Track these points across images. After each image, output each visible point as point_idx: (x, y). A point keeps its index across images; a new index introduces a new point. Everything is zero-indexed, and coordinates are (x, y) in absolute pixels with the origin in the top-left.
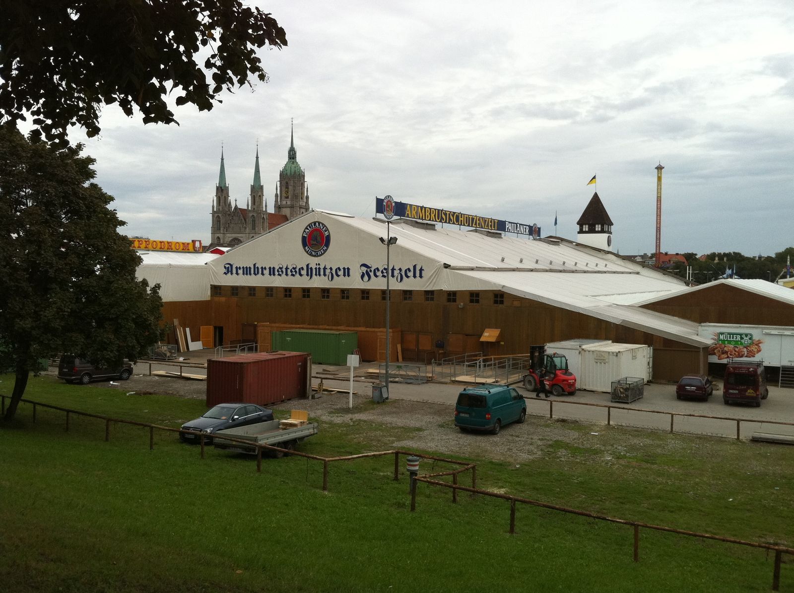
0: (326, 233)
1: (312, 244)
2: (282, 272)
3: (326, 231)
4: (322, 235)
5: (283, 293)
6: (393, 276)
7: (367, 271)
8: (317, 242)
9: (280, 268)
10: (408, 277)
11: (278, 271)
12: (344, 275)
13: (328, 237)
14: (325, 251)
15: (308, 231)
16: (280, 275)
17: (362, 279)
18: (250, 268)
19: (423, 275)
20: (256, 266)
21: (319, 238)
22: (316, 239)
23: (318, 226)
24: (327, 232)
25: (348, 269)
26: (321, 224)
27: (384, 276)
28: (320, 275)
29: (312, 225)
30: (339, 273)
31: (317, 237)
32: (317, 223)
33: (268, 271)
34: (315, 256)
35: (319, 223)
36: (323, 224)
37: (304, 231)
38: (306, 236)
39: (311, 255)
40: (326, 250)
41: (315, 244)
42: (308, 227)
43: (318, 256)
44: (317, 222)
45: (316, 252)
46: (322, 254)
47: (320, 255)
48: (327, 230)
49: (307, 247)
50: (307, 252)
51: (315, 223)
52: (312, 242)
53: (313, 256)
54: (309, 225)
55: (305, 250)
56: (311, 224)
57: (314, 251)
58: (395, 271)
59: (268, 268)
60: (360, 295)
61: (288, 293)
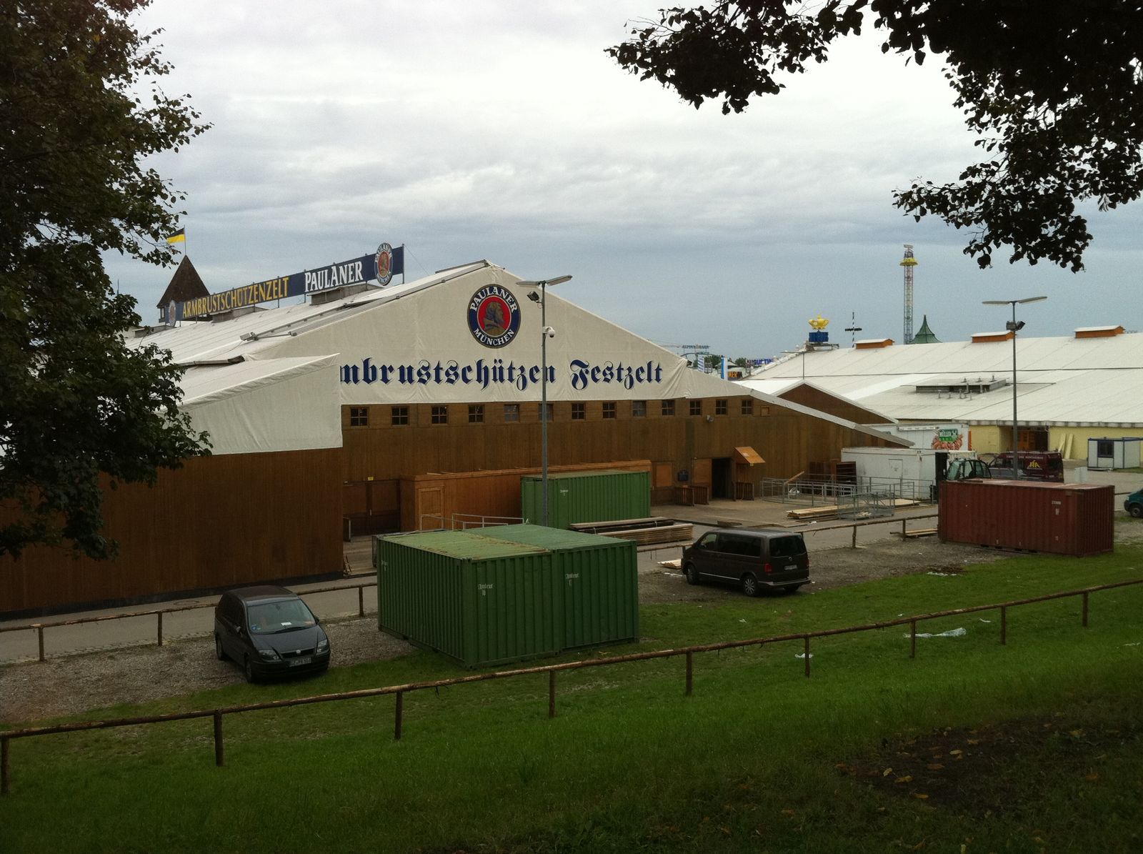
0: (513, 307)
1: (488, 325)
2: (428, 375)
3: (512, 303)
4: (504, 309)
5: (430, 416)
6: (619, 379)
7: (581, 373)
8: (496, 321)
9: (424, 368)
10: (640, 380)
11: (419, 373)
12: (545, 379)
13: (517, 315)
14: (511, 338)
15: (480, 300)
16: (423, 381)
17: (574, 386)
18: (355, 368)
19: (661, 378)
20: (371, 364)
21: (499, 314)
22: (494, 317)
23: (497, 294)
24: (515, 304)
25: (552, 369)
26: (503, 291)
27: (607, 380)
28: (502, 380)
29: (486, 291)
30: (537, 376)
31: (495, 311)
32: (495, 288)
33: (396, 374)
34: (492, 346)
35: (500, 288)
36: (506, 291)
37: (472, 301)
38: (476, 309)
39: (486, 344)
40: (514, 336)
41: (494, 326)
42: (479, 294)
43: (498, 347)
44: (495, 285)
45: (494, 338)
46: (506, 343)
47: (502, 345)
48: (514, 301)
49: (478, 330)
50: (478, 339)
51: (491, 288)
52: (487, 321)
53: (488, 346)
54: (480, 291)
55: (475, 335)
56: (484, 288)
57: (490, 338)
58: (622, 371)
59: (396, 367)
60: (570, 411)
61: (439, 415)
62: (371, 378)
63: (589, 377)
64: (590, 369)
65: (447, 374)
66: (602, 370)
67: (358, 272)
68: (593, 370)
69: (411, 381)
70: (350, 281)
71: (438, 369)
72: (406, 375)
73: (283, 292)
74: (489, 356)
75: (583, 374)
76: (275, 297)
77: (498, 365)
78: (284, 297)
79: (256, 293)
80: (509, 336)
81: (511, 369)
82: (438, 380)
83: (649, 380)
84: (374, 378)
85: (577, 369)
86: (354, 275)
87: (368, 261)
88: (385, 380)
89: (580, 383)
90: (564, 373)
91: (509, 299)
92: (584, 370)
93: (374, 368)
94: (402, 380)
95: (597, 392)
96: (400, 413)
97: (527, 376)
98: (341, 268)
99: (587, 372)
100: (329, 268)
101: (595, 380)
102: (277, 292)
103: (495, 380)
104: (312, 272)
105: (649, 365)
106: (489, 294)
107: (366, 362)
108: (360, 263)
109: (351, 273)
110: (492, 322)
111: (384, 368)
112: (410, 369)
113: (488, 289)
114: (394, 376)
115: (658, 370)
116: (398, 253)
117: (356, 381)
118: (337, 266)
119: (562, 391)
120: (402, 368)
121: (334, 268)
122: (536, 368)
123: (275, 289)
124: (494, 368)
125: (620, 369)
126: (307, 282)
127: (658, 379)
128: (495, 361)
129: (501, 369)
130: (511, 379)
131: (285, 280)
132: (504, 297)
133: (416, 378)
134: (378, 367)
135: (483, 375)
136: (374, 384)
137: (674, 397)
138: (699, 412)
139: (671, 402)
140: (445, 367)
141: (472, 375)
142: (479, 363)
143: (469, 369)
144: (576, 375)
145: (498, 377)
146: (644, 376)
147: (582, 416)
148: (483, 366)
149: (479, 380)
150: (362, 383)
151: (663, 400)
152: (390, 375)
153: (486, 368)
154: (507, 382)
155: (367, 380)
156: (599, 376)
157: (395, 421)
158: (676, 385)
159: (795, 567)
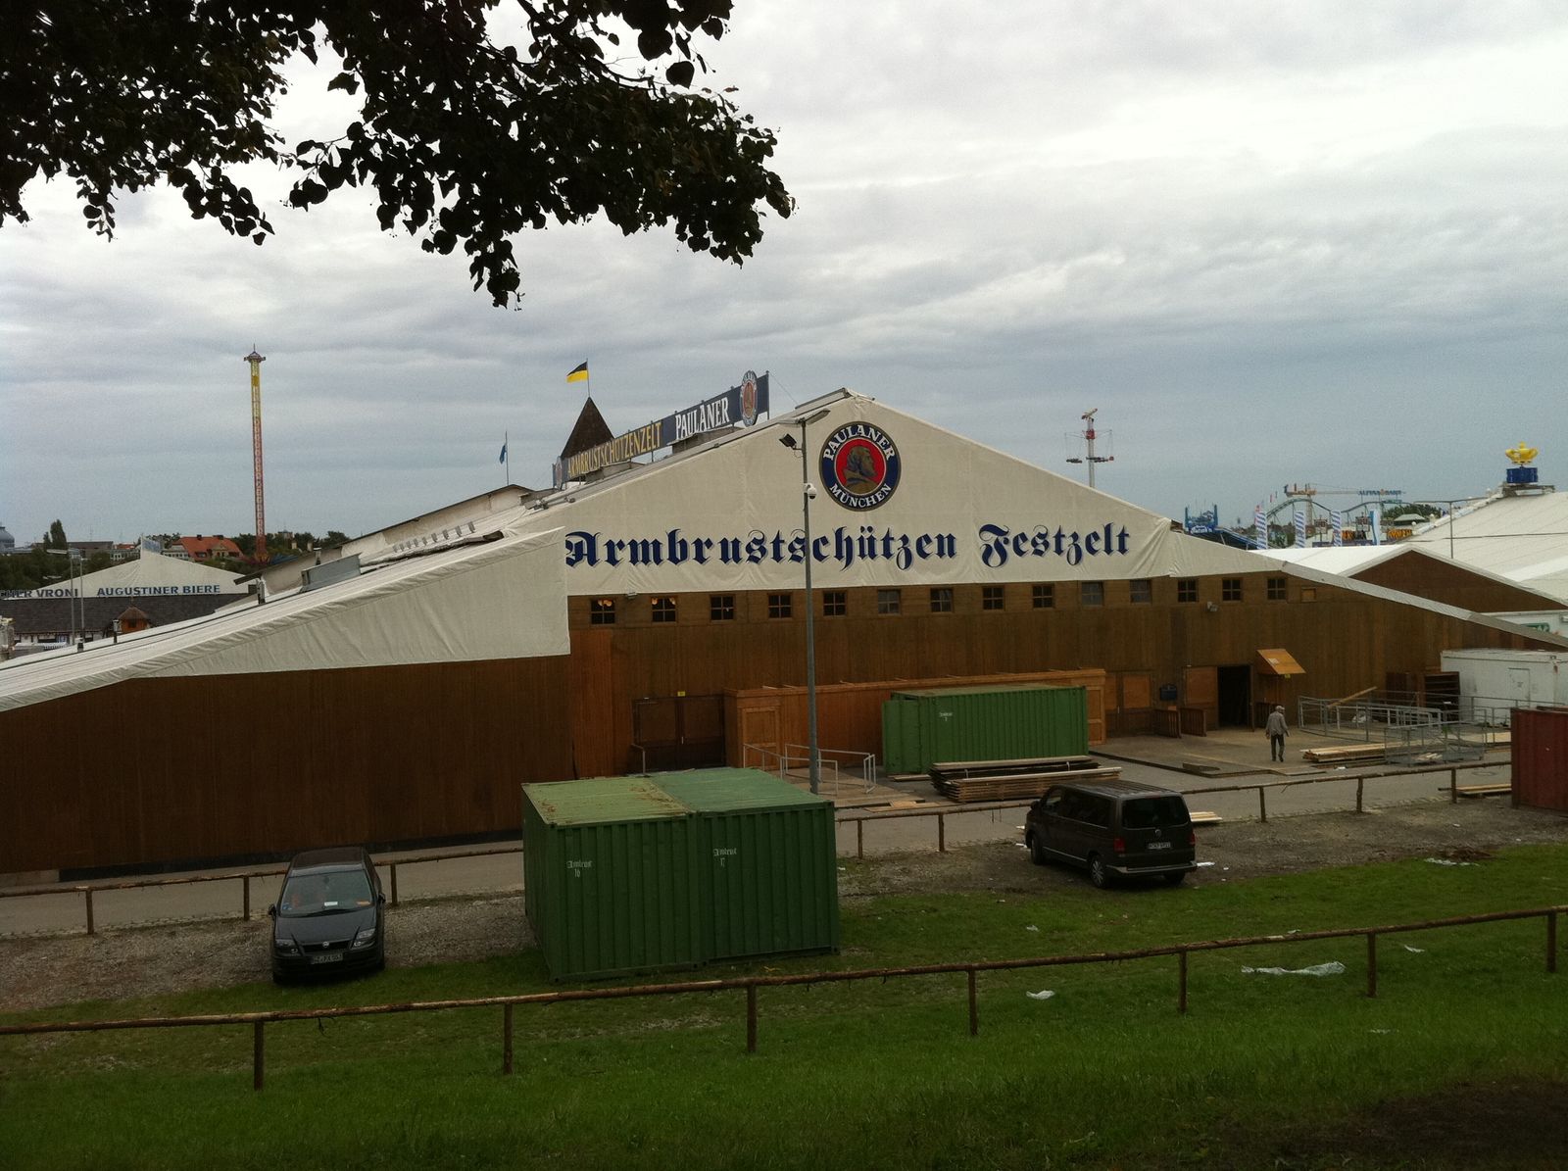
0: (889, 453)
1: (850, 480)
2: (763, 551)
3: (887, 447)
4: (875, 455)
5: (766, 608)
6: (1059, 551)
7: (997, 543)
8: (861, 473)
9: (755, 541)
10: (1092, 551)
11: (749, 549)
12: (941, 554)
13: (894, 464)
14: (887, 497)
15: (837, 445)
16: (756, 560)
17: (986, 562)
18: (657, 544)
19: (1127, 547)
20: (679, 538)
21: (868, 464)
22: (860, 468)
23: (863, 434)
24: (891, 448)
25: (951, 538)
26: (872, 430)
27: (1038, 553)
28: (873, 555)
29: (846, 431)
30: (928, 549)
31: (860, 460)
32: (861, 427)
33: (717, 550)
34: (857, 508)
35: (867, 427)
36: (877, 430)
37: (826, 446)
38: (832, 457)
39: (847, 505)
40: (891, 493)
41: (859, 479)
42: (837, 436)
43: (866, 509)
44: (859, 423)
45: (859, 497)
46: (879, 504)
47: (873, 507)
48: (890, 444)
49: (836, 486)
50: (837, 499)
51: (855, 427)
52: (849, 474)
53: (852, 508)
54: (838, 431)
55: (832, 494)
56: (844, 427)
57: (854, 497)
58: (1063, 539)
59: (716, 541)
60: (980, 598)
61: (780, 606)
62: (679, 556)
63: (1009, 549)
64: (1011, 537)
65: (791, 548)
66: (1030, 538)
67: (725, 411)
68: (1016, 540)
69: (737, 559)
70: (718, 424)
71: (777, 542)
72: (730, 551)
73: (656, 443)
74: (854, 523)
75: (999, 543)
76: (649, 449)
77: (867, 535)
78: (657, 449)
79: (631, 444)
80: (883, 493)
81: (887, 540)
82: (777, 557)
83: (1108, 550)
84: (684, 556)
85: (990, 538)
86: (721, 415)
87: (733, 394)
88: (700, 558)
89: (995, 558)
90: (971, 546)
91: (882, 441)
92: (1001, 539)
93: (683, 543)
94: (725, 558)
95: (1023, 570)
96: (722, 604)
97: (913, 548)
98: (709, 406)
99: (1007, 541)
100: (697, 407)
101: (1020, 553)
102: (650, 440)
103: (862, 555)
104: (682, 413)
105: (1108, 529)
106: (851, 435)
107: (672, 536)
108: (726, 399)
109: (718, 413)
110: (857, 475)
111: (698, 543)
112: (736, 543)
113: (849, 429)
114: (713, 554)
115: (1123, 536)
116: (763, 383)
117: (658, 560)
118: (705, 403)
119: (967, 569)
120: (724, 543)
121: (702, 407)
122: (927, 539)
123: (648, 437)
124: (861, 539)
125: (1059, 537)
126: (678, 427)
127: (1123, 549)
128: (862, 529)
129: (871, 540)
130: (887, 554)
131: (658, 425)
132: (875, 439)
133: (744, 555)
134: (690, 542)
135: (845, 549)
136: (683, 565)
137: (1150, 576)
138: (1193, 598)
139: (1148, 582)
140: (788, 538)
141: (829, 550)
142: (839, 533)
143: (825, 541)
144: (988, 546)
145: (867, 552)
146: (1100, 545)
147: (999, 605)
148: (845, 536)
149: (839, 556)
150: (667, 564)
151: (1131, 581)
152: (707, 552)
153: (849, 540)
154: (881, 559)
155: (673, 558)
156: (1026, 547)
157: (715, 615)
158: (1153, 557)
159: (1168, 845)
